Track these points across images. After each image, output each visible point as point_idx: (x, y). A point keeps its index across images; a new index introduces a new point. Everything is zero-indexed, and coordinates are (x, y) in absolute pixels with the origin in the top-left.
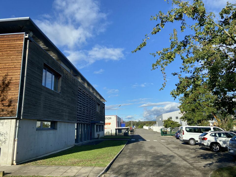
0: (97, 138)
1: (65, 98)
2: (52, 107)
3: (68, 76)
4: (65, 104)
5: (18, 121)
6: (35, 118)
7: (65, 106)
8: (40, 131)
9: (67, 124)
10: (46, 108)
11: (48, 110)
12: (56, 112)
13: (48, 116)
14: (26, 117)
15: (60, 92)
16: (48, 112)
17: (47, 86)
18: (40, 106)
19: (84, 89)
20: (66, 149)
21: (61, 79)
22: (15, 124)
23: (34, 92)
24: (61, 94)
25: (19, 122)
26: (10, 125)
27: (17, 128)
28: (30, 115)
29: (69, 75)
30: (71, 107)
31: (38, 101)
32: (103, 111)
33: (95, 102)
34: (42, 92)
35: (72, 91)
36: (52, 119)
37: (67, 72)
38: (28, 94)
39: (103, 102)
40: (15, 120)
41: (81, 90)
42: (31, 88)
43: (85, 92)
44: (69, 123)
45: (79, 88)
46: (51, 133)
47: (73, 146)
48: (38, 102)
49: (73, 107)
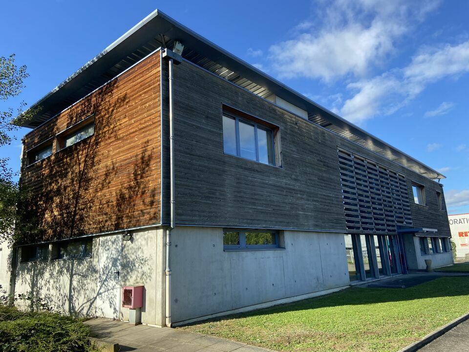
0: (426, 270)
1: (297, 176)
2: (260, 200)
3: (299, 127)
4: (301, 191)
5: (168, 232)
6: (214, 224)
7: (299, 195)
8: (234, 253)
9: (315, 236)
10: (243, 201)
11: (250, 207)
12: (274, 210)
13: (251, 220)
14: (187, 223)
15: (280, 165)
16: (251, 211)
17: (243, 156)
18: (223, 199)
19: (359, 152)
20: (323, 293)
21: (279, 136)
22: (162, 239)
23: (204, 168)
24: (283, 169)
25: (170, 235)
26: (156, 240)
27: (168, 247)
28: (197, 218)
29: (305, 125)
30: (319, 196)
31: (216, 188)
32: (441, 202)
33: (404, 181)
34: (226, 169)
35: (318, 160)
36: (264, 226)
37: (297, 118)
38: (186, 174)
39: (436, 180)
40: (161, 231)
41: (349, 155)
42: (194, 161)
43: (362, 158)
44: (321, 234)
45: (340, 151)
46: (269, 258)
47: (344, 288)
48: (216, 190)
49: (326, 198)
